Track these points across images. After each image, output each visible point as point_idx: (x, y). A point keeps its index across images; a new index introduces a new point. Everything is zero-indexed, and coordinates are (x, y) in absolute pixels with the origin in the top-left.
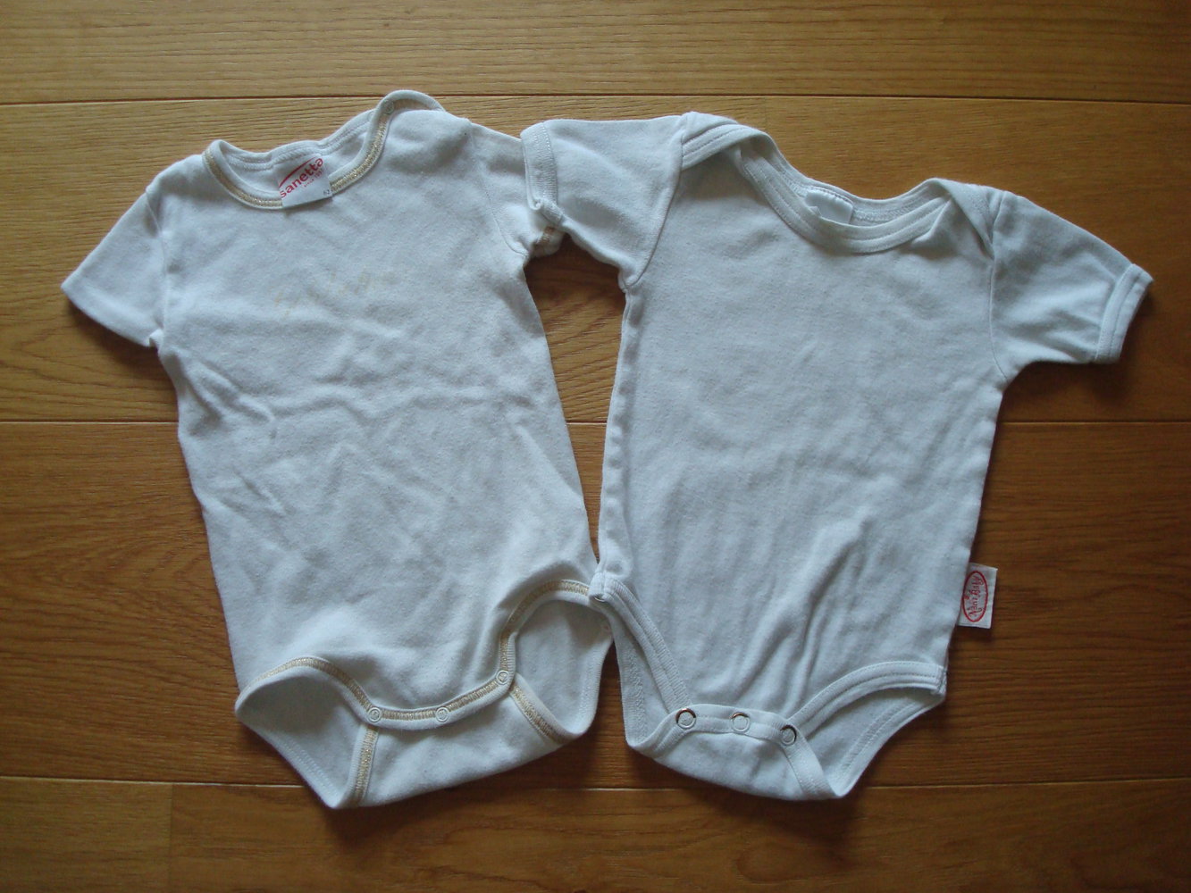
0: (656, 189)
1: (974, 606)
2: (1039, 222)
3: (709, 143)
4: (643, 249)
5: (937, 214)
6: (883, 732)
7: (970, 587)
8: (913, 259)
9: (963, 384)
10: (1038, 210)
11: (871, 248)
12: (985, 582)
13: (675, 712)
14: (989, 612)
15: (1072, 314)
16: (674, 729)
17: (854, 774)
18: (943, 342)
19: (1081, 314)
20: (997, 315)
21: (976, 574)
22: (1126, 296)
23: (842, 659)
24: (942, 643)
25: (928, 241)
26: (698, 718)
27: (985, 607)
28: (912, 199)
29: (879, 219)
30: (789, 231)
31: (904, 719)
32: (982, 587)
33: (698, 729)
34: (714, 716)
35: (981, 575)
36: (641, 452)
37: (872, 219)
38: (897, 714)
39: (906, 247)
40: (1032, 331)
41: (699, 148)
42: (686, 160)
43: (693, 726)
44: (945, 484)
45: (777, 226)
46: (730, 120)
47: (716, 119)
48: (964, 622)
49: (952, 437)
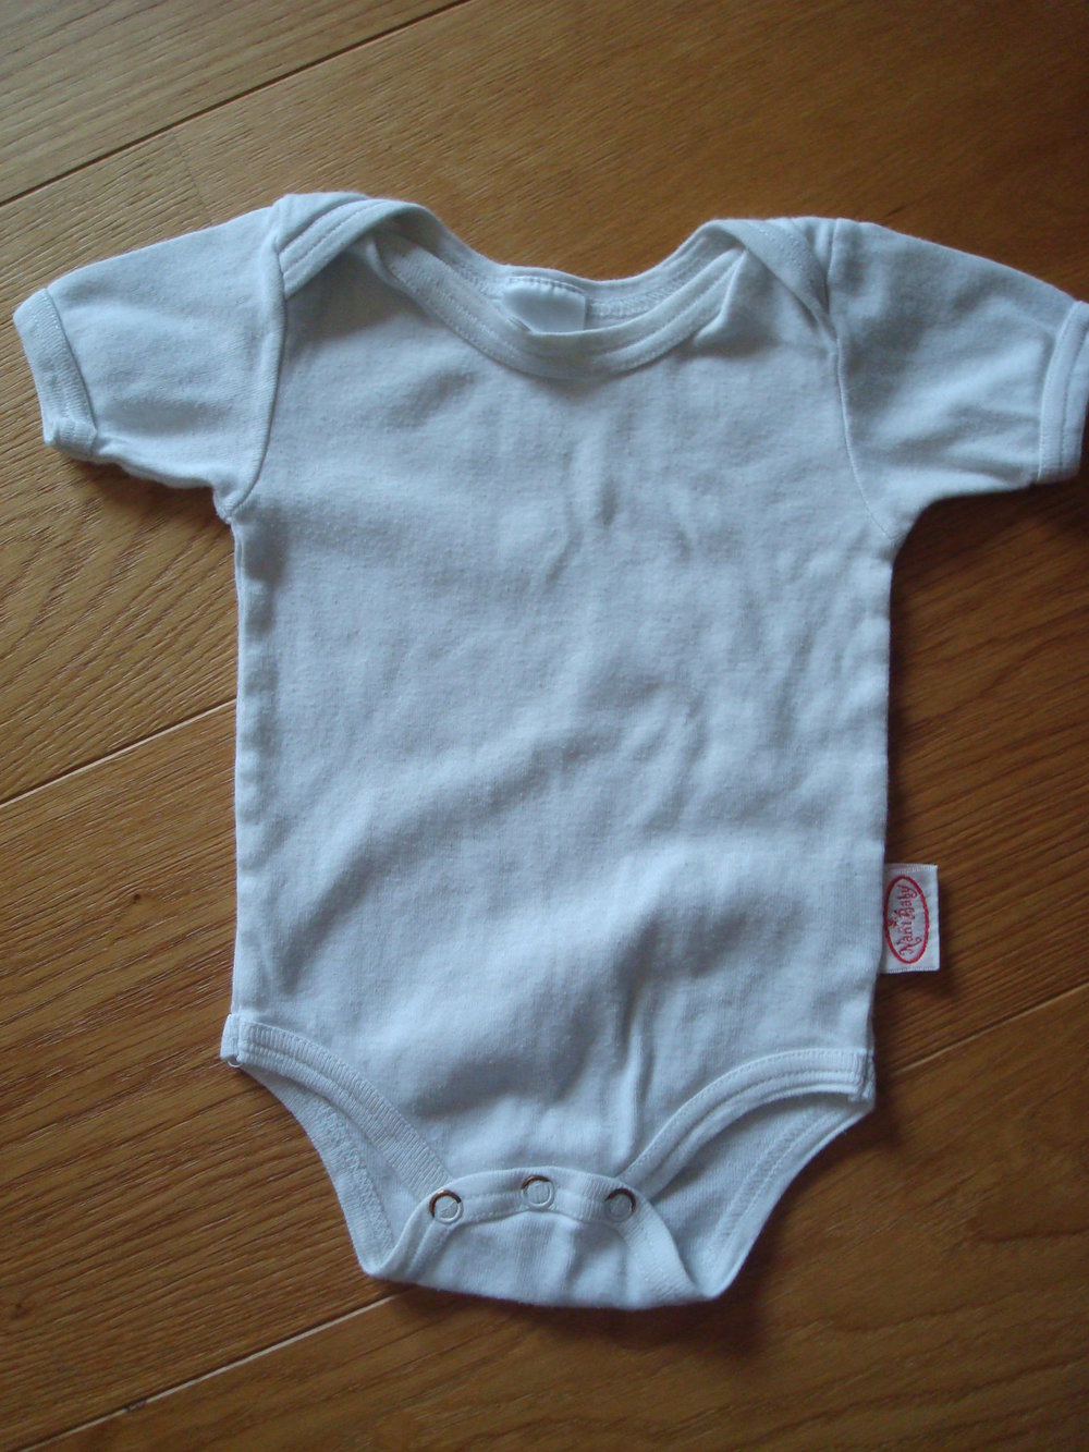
0: (252, 341)
1: (907, 935)
2: (906, 261)
3: (319, 241)
4: (246, 448)
5: (726, 284)
6: (780, 1171)
7: (896, 904)
8: (699, 367)
9: (821, 563)
10: (899, 241)
11: (627, 362)
12: (920, 891)
13: (427, 1199)
14: (934, 941)
15: (986, 407)
16: (432, 1228)
17: (740, 1247)
18: (775, 497)
19: (1000, 406)
20: (859, 434)
21: (902, 882)
22: (1075, 360)
23: (694, 1062)
24: (858, 1010)
25: (722, 331)
26: (466, 1202)
27: (927, 933)
28: (683, 264)
29: (633, 311)
30: (488, 362)
31: (813, 1145)
32: (915, 901)
33: (470, 1219)
34: (491, 1193)
35: (913, 882)
36: (302, 785)
37: (621, 313)
38: (799, 1139)
39: (684, 349)
40: (922, 451)
41: (306, 254)
42: (289, 278)
43: (460, 1216)
44: (824, 738)
45: (466, 357)
46: (351, 194)
47: (326, 198)
48: (894, 966)
49: (819, 658)
